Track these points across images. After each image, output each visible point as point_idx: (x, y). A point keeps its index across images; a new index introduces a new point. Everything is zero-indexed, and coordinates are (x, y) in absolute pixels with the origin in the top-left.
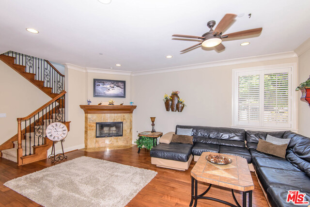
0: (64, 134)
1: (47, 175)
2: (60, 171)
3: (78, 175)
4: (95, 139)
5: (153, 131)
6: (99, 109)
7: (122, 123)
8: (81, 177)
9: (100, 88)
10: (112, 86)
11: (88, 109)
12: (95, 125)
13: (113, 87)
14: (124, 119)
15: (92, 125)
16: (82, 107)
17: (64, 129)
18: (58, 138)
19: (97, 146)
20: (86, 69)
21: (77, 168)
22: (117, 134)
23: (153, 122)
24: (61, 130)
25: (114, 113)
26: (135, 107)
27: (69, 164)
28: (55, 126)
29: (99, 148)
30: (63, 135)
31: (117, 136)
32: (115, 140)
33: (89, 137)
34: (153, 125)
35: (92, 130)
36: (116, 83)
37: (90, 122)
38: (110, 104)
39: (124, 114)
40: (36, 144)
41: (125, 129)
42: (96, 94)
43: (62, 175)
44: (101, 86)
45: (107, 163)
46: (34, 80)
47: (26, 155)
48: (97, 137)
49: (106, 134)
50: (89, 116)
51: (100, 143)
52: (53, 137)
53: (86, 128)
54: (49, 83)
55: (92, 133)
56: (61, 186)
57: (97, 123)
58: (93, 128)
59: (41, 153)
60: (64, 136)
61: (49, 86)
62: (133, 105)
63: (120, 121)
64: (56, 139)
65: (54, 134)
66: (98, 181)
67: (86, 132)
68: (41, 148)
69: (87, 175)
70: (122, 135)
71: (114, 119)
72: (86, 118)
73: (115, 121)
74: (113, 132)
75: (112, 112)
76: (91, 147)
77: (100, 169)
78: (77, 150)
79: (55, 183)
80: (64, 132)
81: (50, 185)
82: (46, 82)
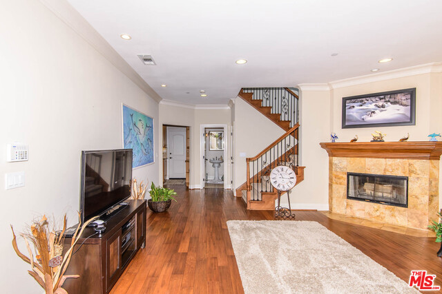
0: (291, 182)
1: (259, 228)
2: (274, 229)
3: (288, 243)
4: (345, 201)
6: (354, 149)
7: (407, 179)
8: (290, 248)
9: (355, 112)
10: (380, 103)
11: (334, 149)
12: (346, 176)
13: (383, 106)
14: (411, 172)
15: (341, 175)
16: (324, 145)
17: (291, 176)
18: (284, 187)
19: (349, 212)
20: (329, 85)
21: (295, 233)
22: (395, 199)
24: (288, 177)
25: (386, 158)
27: (290, 225)
28: (280, 170)
29: (352, 217)
30: (289, 184)
31: (392, 204)
32: (387, 212)
33: (335, 195)
35: (340, 184)
36: (389, 96)
37: (336, 171)
39: (411, 161)
40: (264, 190)
41: (414, 193)
42: (347, 124)
43: (273, 234)
45: (343, 244)
46: (270, 114)
47: (254, 200)
48: (349, 197)
49: (368, 195)
50: (336, 160)
51: (355, 208)
52: (277, 184)
53: (331, 179)
54: (287, 116)
55: (341, 190)
56: (262, 246)
57: (349, 174)
58: (341, 180)
59: (268, 202)
60: (292, 186)
61: (286, 120)
63: (399, 173)
64: (281, 188)
65: (279, 181)
66: (307, 262)
67: (330, 185)
68: (269, 196)
69: (299, 248)
70: (406, 206)
71: (385, 170)
72: (331, 164)
73: (388, 174)
74: (385, 195)
75: (380, 154)
76: (338, 212)
77: (325, 249)
78: (316, 211)
79: (260, 240)
80: (292, 180)
81: (254, 240)
82: (283, 114)
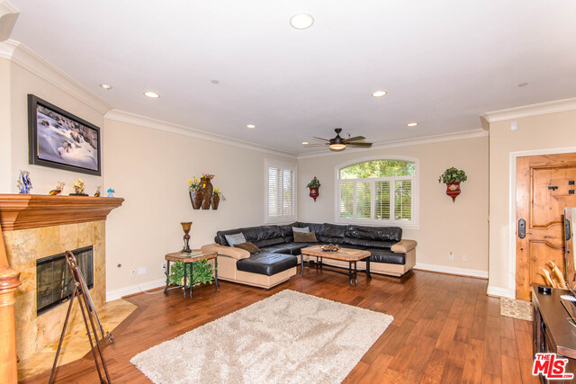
5: (187, 250)
7: (92, 248)
12: (34, 270)
19: (41, 343)
23: (187, 232)
26: (118, 202)
34: (187, 238)
35: (26, 289)
36: (82, 127)
37: (20, 263)
38: (77, 194)
44: (52, 128)
50: (18, 237)
51: (48, 329)
58: (29, 281)
62: (115, 195)
63: (89, 243)
73: (81, 246)
